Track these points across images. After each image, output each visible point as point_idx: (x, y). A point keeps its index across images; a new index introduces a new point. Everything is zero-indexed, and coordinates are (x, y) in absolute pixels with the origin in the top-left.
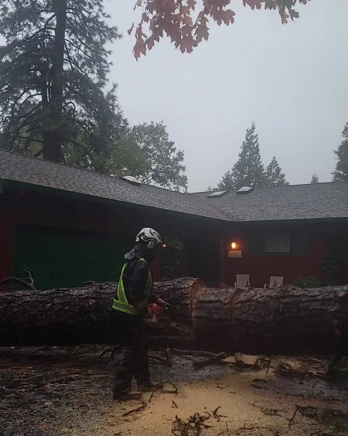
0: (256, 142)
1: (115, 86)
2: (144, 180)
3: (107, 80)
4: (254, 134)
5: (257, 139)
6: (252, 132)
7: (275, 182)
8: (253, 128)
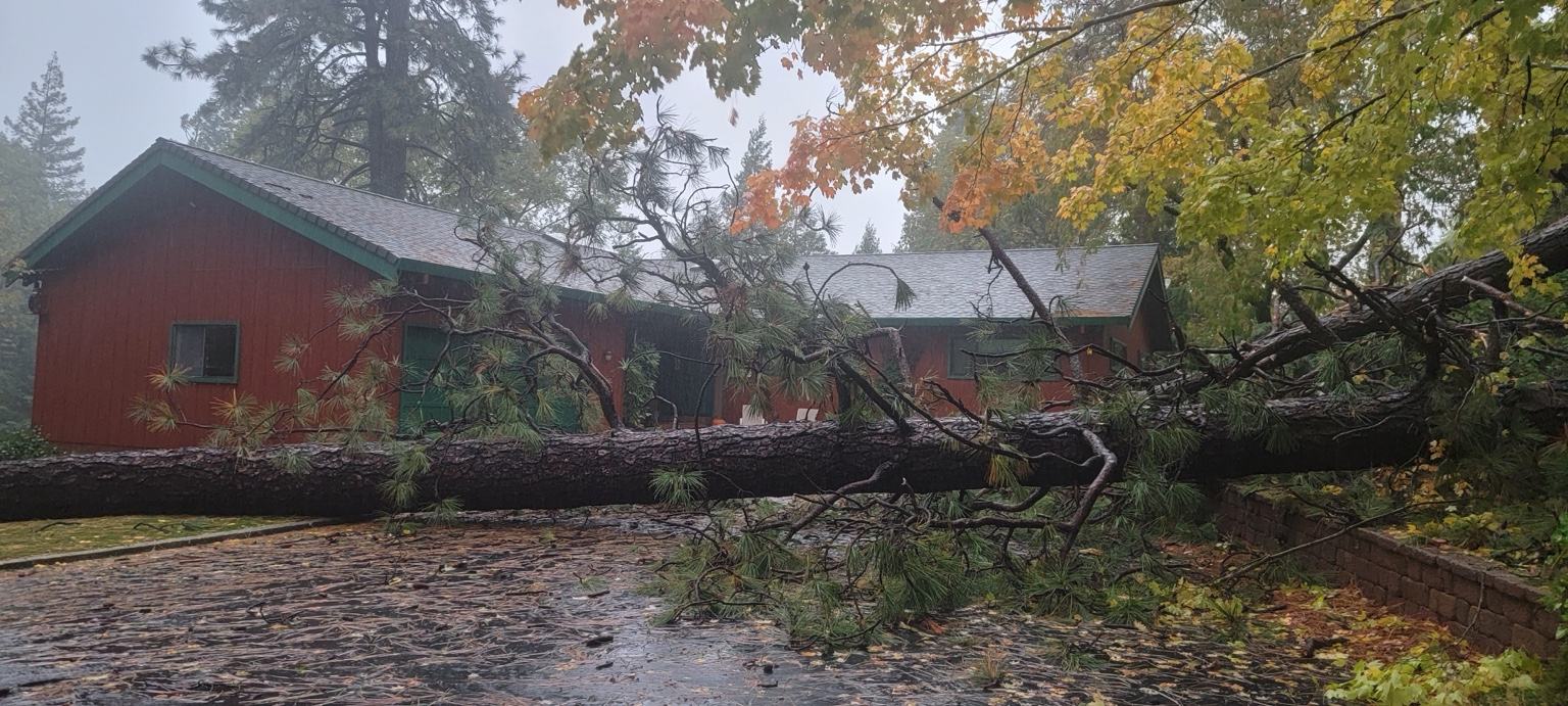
0: (767, 156)
1: (519, 58)
2: (551, 217)
3: (496, 36)
4: (764, 139)
5: (769, 152)
6: (760, 137)
7: (799, 232)
8: (762, 129)
